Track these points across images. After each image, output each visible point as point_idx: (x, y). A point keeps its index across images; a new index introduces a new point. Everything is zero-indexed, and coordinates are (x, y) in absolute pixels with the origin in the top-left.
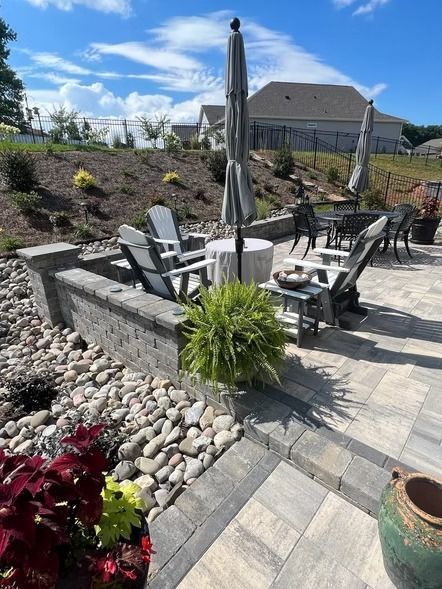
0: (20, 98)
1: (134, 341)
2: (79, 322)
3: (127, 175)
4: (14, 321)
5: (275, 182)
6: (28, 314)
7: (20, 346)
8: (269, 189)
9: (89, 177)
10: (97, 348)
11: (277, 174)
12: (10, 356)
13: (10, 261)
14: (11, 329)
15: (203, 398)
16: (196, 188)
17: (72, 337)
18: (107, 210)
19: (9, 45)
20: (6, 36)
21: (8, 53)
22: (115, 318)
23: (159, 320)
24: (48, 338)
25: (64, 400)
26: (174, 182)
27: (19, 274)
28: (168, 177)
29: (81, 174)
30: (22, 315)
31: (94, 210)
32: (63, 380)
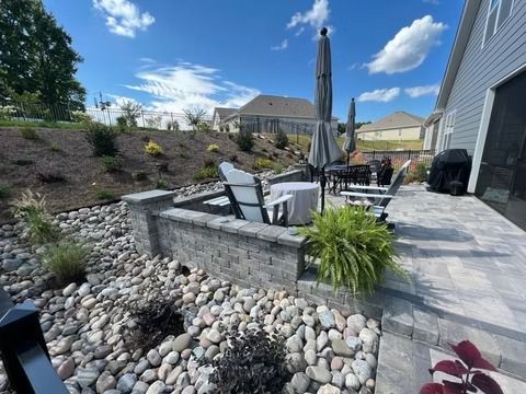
0: (84, 100)
1: (245, 262)
2: (180, 251)
3: (182, 146)
4: (115, 256)
5: (278, 151)
6: (127, 249)
7: (127, 277)
8: (276, 155)
9: (157, 147)
10: (201, 272)
11: (278, 147)
12: (121, 286)
13: (103, 208)
14: (114, 263)
15: (324, 302)
16: (230, 155)
17: (173, 265)
18: (173, 169)
19: (76, 65)
20: (75, 60)
21: (76, 70)
22: (225, 244)
23: (281, 240)
24: (151, 267)
25: (196, 322)
26: (215, 151)
27: (113, 217)
28: (211, 147)
29: (151, 145)
30: (121, 251)
31: (164, 169)
32: (182, 303)
